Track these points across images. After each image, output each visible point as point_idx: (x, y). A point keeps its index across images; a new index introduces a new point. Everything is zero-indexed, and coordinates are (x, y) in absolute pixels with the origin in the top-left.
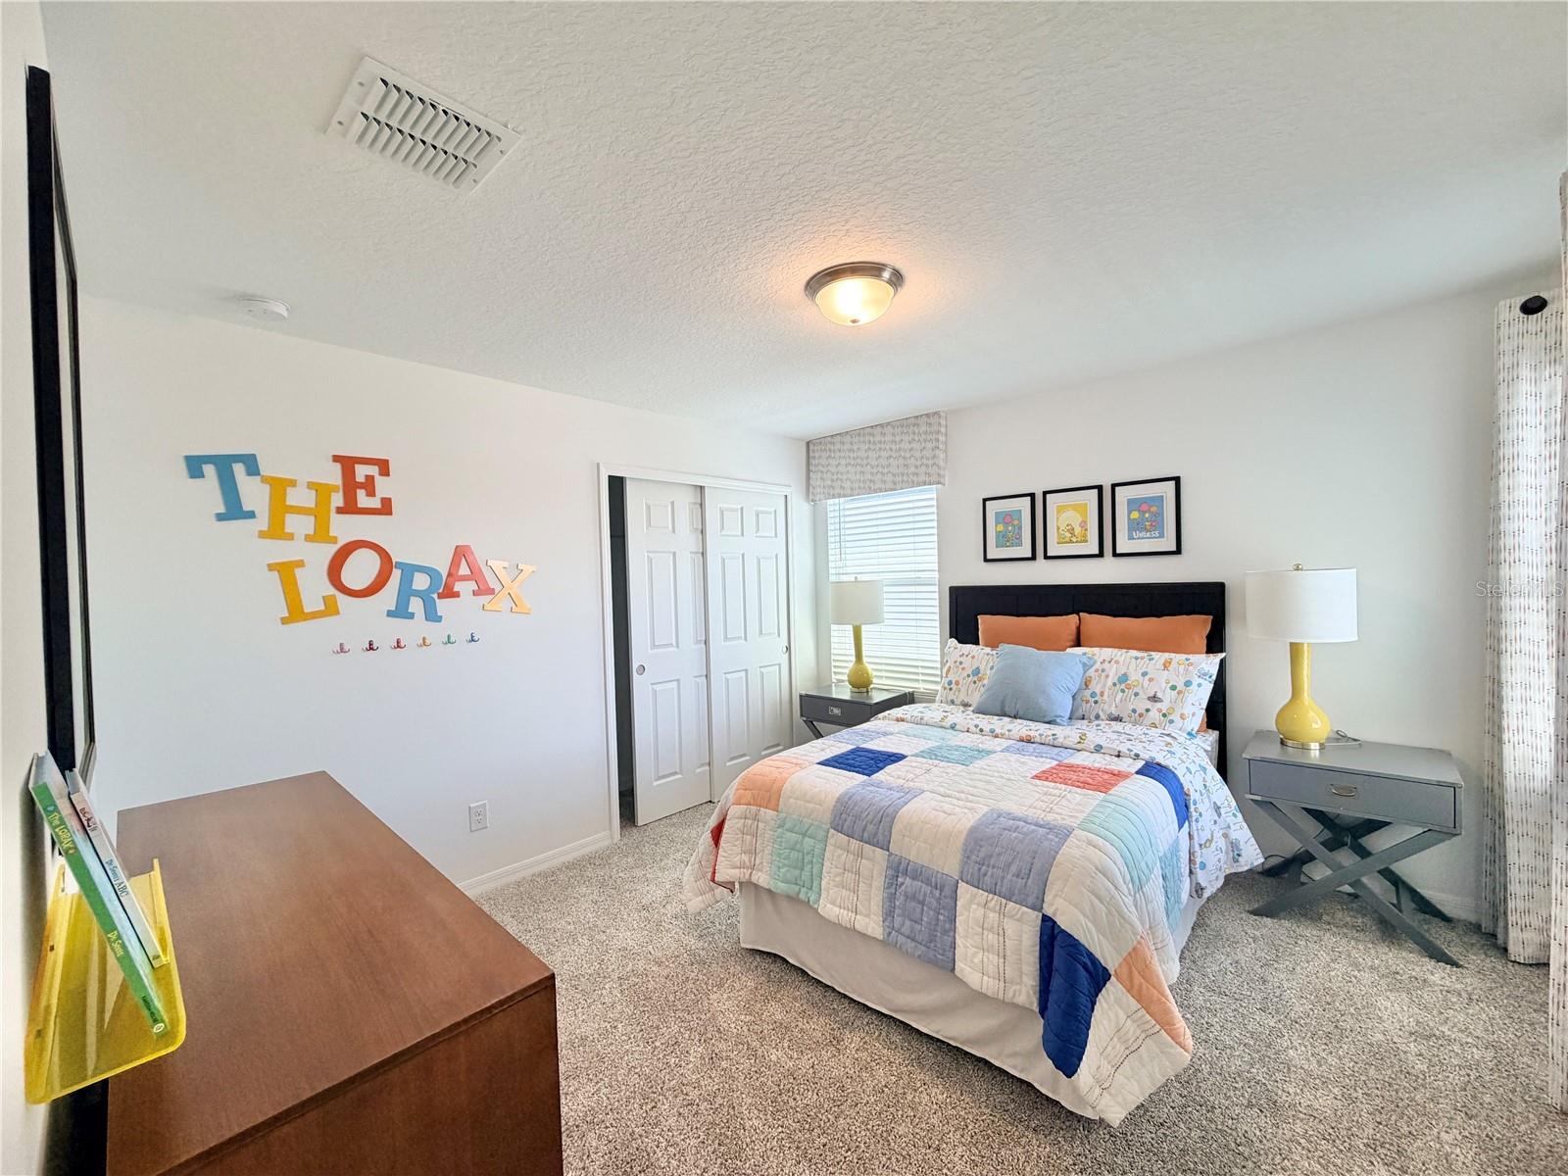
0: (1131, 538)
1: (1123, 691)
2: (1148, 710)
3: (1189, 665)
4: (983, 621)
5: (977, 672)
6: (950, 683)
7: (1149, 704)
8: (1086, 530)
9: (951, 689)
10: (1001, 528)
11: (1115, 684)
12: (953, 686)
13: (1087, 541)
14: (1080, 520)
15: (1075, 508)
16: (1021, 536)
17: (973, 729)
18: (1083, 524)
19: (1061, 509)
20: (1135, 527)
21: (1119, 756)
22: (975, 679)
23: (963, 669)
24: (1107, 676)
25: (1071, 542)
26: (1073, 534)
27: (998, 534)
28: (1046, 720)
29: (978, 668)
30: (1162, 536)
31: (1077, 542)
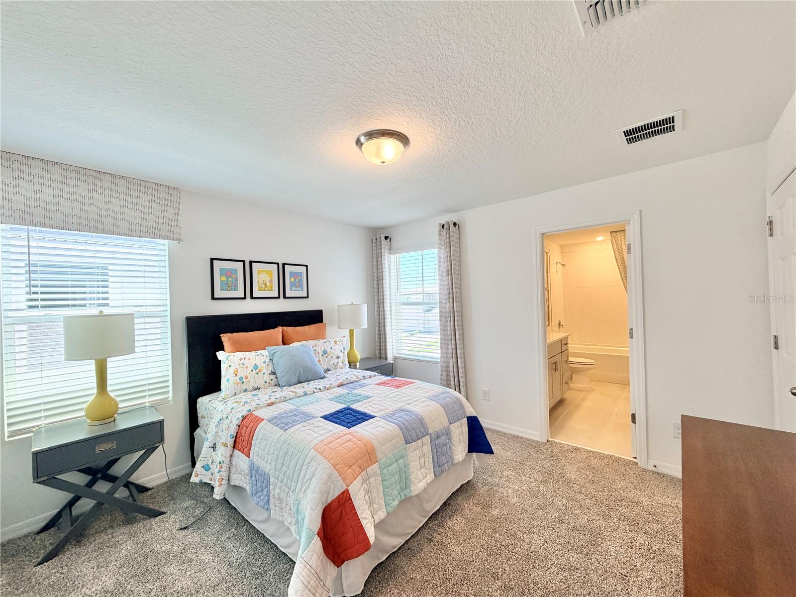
0: (291, 290)
1: (327, 357)
2: (338, 363)
3: (342, 341)
4: (225, 338)
5: (256, 367)
6: (241, 379)
7: (337, 360)
8: (272, 284)
9: (243, 383)
10: (224, 278)
11: (322, 355)
12: (244, 380)
13: (272, 290)
14: (269, 279)
15: (267, 272)
16: (237, 285)
17: (315, 390)
18: (271, 281)
19: (259, 272)
20: (292, 284)
21: (370, 377)
22: (257, 371)
23: (247, 367)
24: (318, 353)
25: (265, 290)
26: (266, 286)
27: (222, 282)
28: (321, 377)
29: (255, 365)
30: (302, 290)
31: (268, 290)
